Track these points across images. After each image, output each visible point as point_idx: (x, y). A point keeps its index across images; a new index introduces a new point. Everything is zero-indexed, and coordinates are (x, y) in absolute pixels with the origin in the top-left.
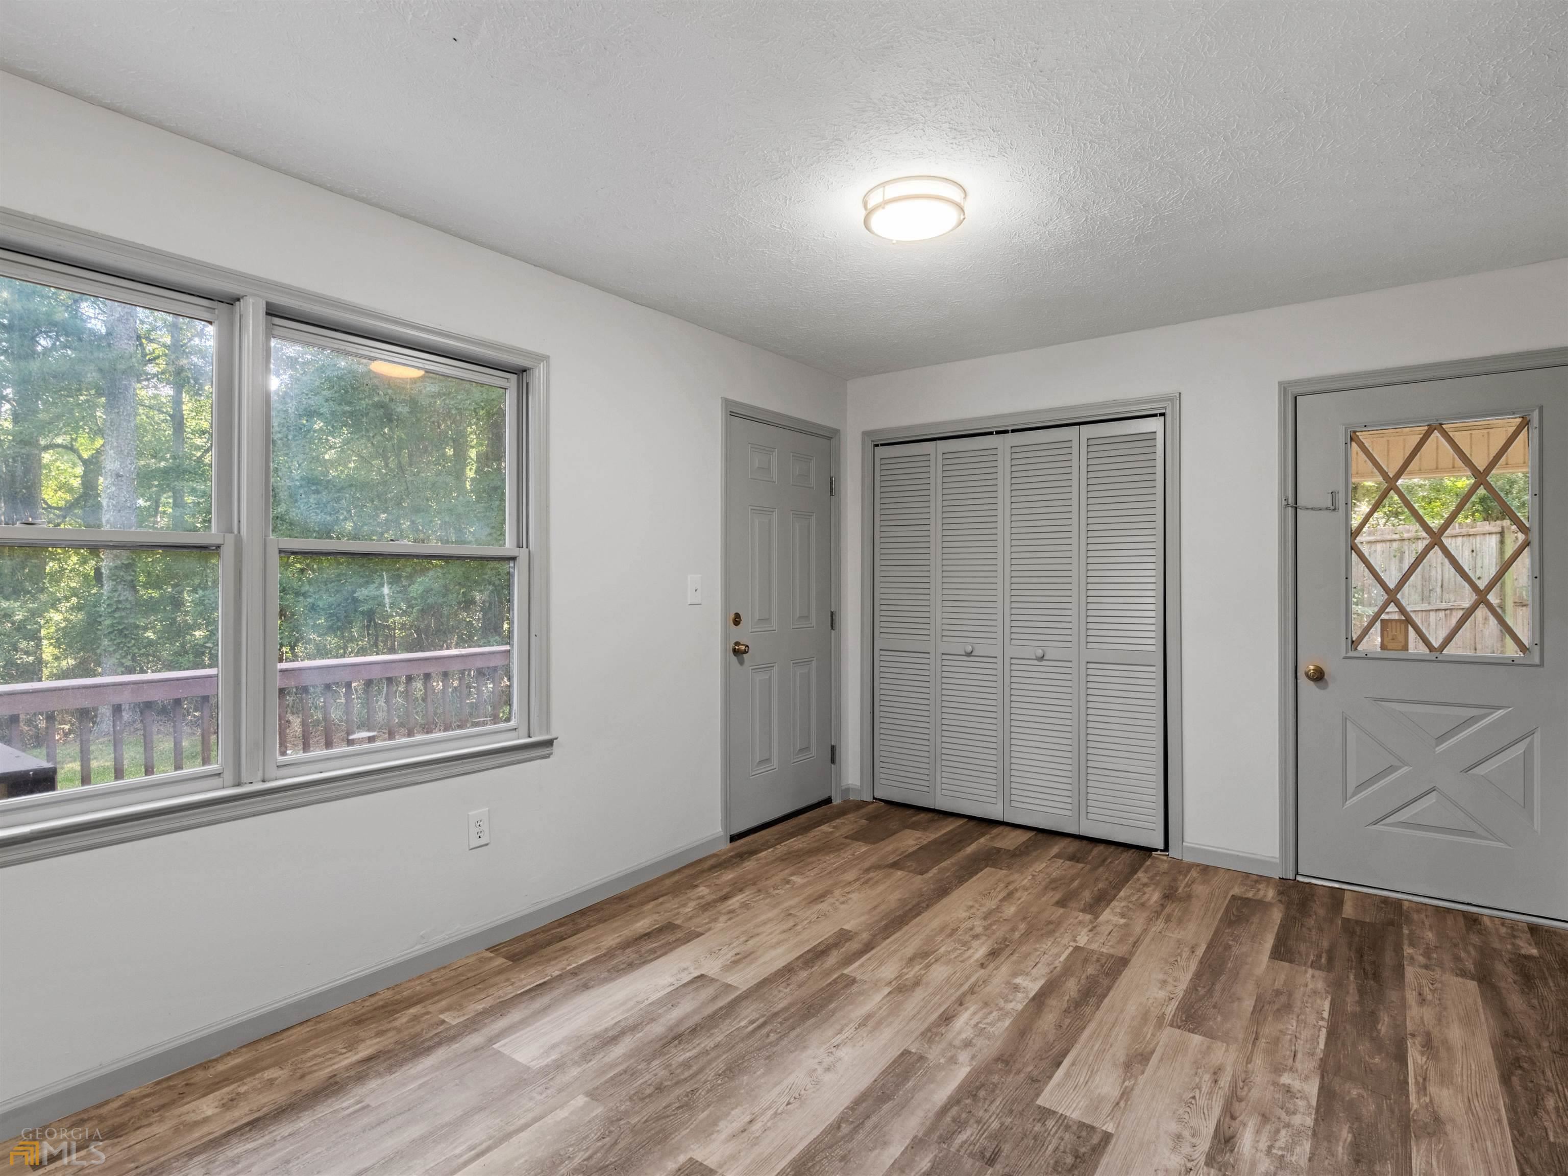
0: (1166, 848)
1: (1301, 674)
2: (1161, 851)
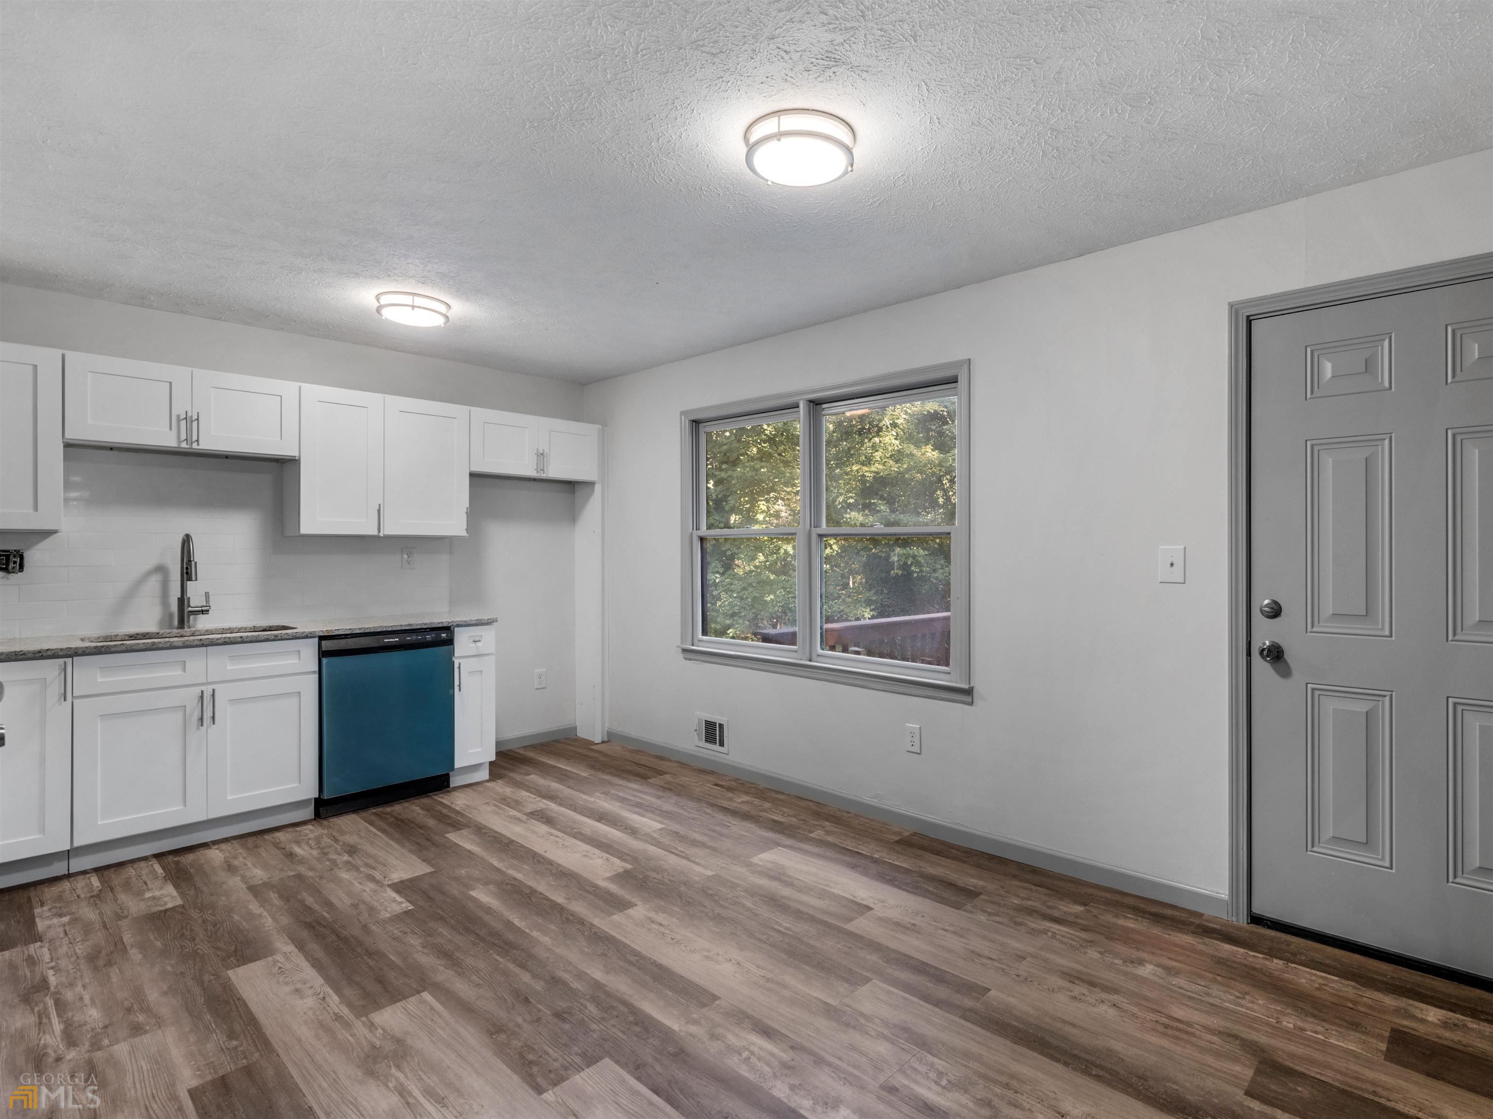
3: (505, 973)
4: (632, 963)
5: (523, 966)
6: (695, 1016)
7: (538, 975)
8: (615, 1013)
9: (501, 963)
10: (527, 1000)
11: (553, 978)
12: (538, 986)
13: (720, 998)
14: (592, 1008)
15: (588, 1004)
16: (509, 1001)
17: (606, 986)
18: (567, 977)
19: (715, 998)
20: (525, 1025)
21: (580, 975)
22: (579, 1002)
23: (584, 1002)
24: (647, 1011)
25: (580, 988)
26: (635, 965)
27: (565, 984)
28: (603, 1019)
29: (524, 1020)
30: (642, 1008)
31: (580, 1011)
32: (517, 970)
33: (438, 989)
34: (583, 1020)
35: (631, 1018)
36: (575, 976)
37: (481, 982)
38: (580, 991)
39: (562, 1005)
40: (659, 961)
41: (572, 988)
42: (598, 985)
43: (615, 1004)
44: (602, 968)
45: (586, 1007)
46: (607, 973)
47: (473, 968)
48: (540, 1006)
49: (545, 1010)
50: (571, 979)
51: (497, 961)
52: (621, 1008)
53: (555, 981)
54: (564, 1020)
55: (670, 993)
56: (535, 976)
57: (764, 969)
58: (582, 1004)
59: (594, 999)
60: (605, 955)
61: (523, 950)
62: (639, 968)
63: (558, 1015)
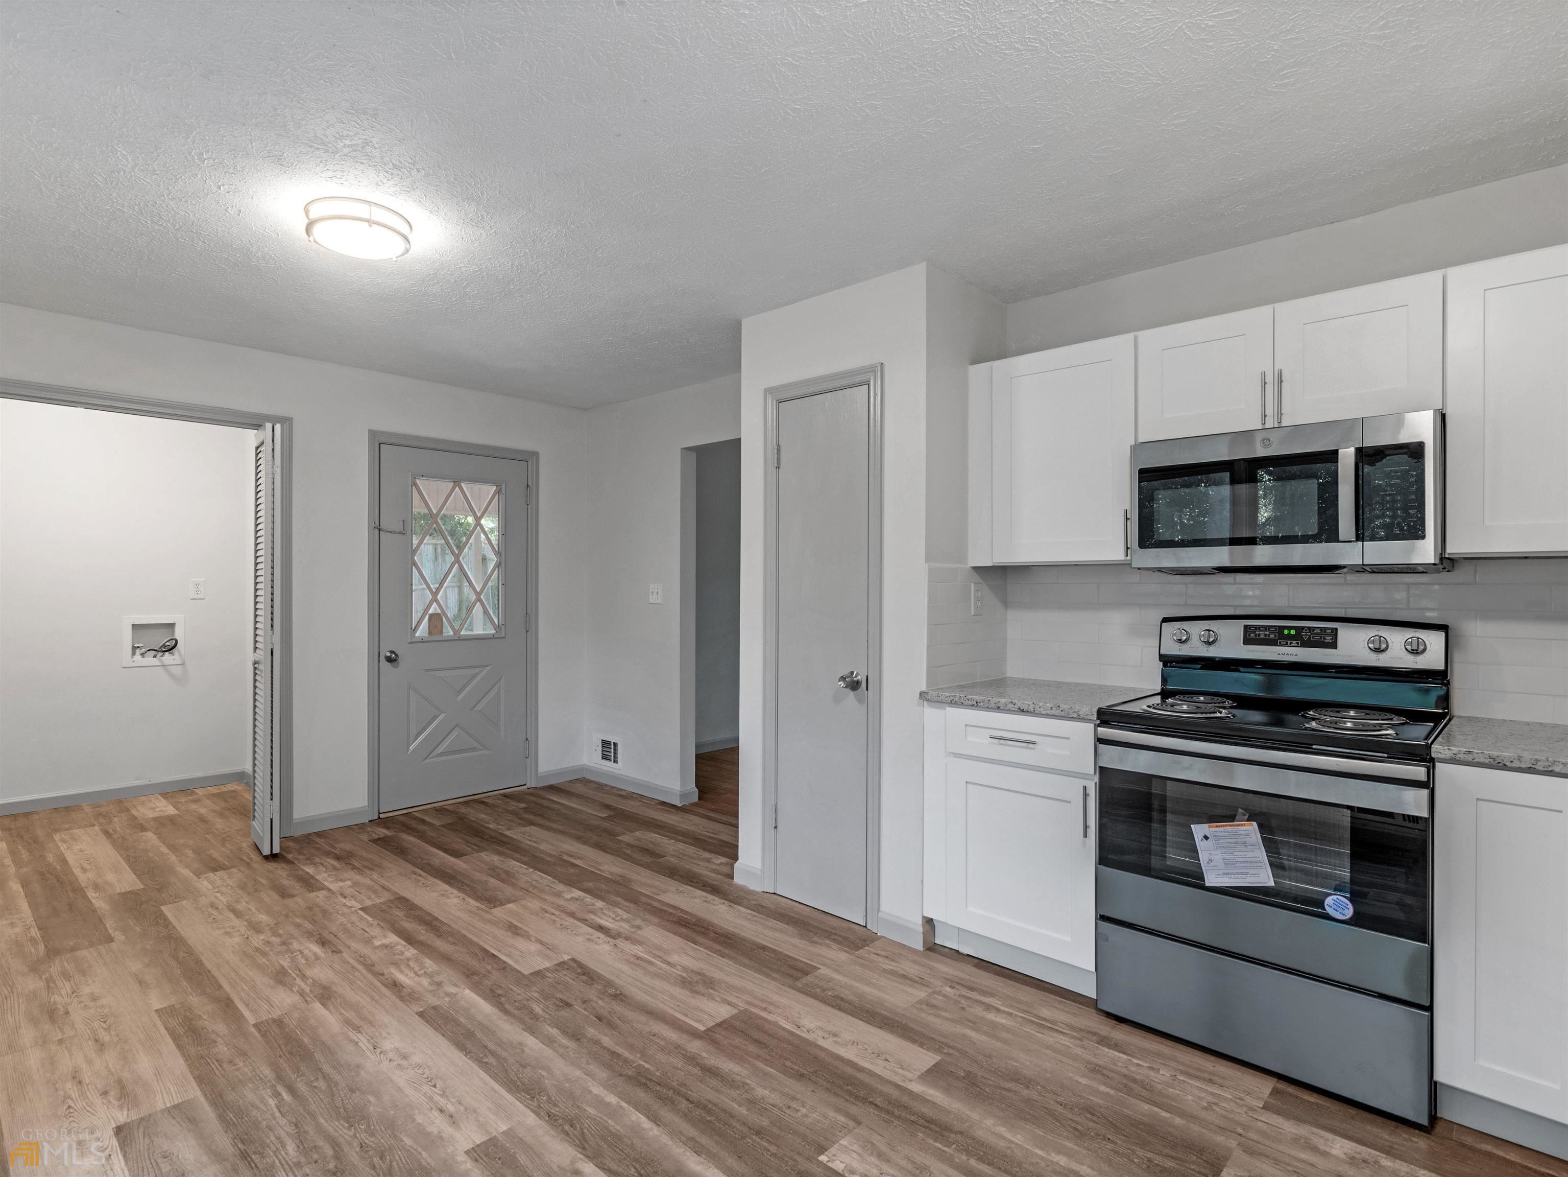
1: (382, 658)
3: (631, 1047)
4: (492, 1054)
5: (613, 1053)
6: (447, 999)
7: (595, 1044)
8: (516, 1005)
9: (641, 1059)
10: (600, 1019)
11: (578, 1040)
12: (591, 1032)
13: (417, 1013)
14: (538, 1009)
15: (541, 1012)
16: (616, 1019)
17: (523, 1029)
18: (564, 1041)
19: (421, 1015)
20: (595, 999)
21: (549, 1041)
22: (550, 1015)
23: (544, 1014)
25: (549, 1029)
26: (490, 1050)
27: (564, 1032)
28: (527, 1000)
29: (597, 1003)
31: (548, 1007)
32: (619, 1050)
33: (694, 1034)
34: (546, 1000)
35: (502, 1000)
36: (555, 1041)
37: (652, 1037)
38: (548, 1025)
39: (565, 1013)
40: (461, 1055)
41: (558, 1027)
42: (532, 1031)
43: (516, 1011)
44: (526, 1049)
45: (543, 1010)
46: (521, 1043)
47: (669, 1053)
48: (586, 1013)
49: (580, 1009)
50: (559, 1038)
51: (645, 1061)
52: (511, 1009)
53: (576, 1036)
54: (562, 1001)
55: (462, 1020)
56: (597, 1042)
57: (351, 1041)
58: (547, 1013)
59: (536, 1017)
60: (521, 1065)
61: (621, 1075)
62: (486, 1047)
63: (568, 1005)
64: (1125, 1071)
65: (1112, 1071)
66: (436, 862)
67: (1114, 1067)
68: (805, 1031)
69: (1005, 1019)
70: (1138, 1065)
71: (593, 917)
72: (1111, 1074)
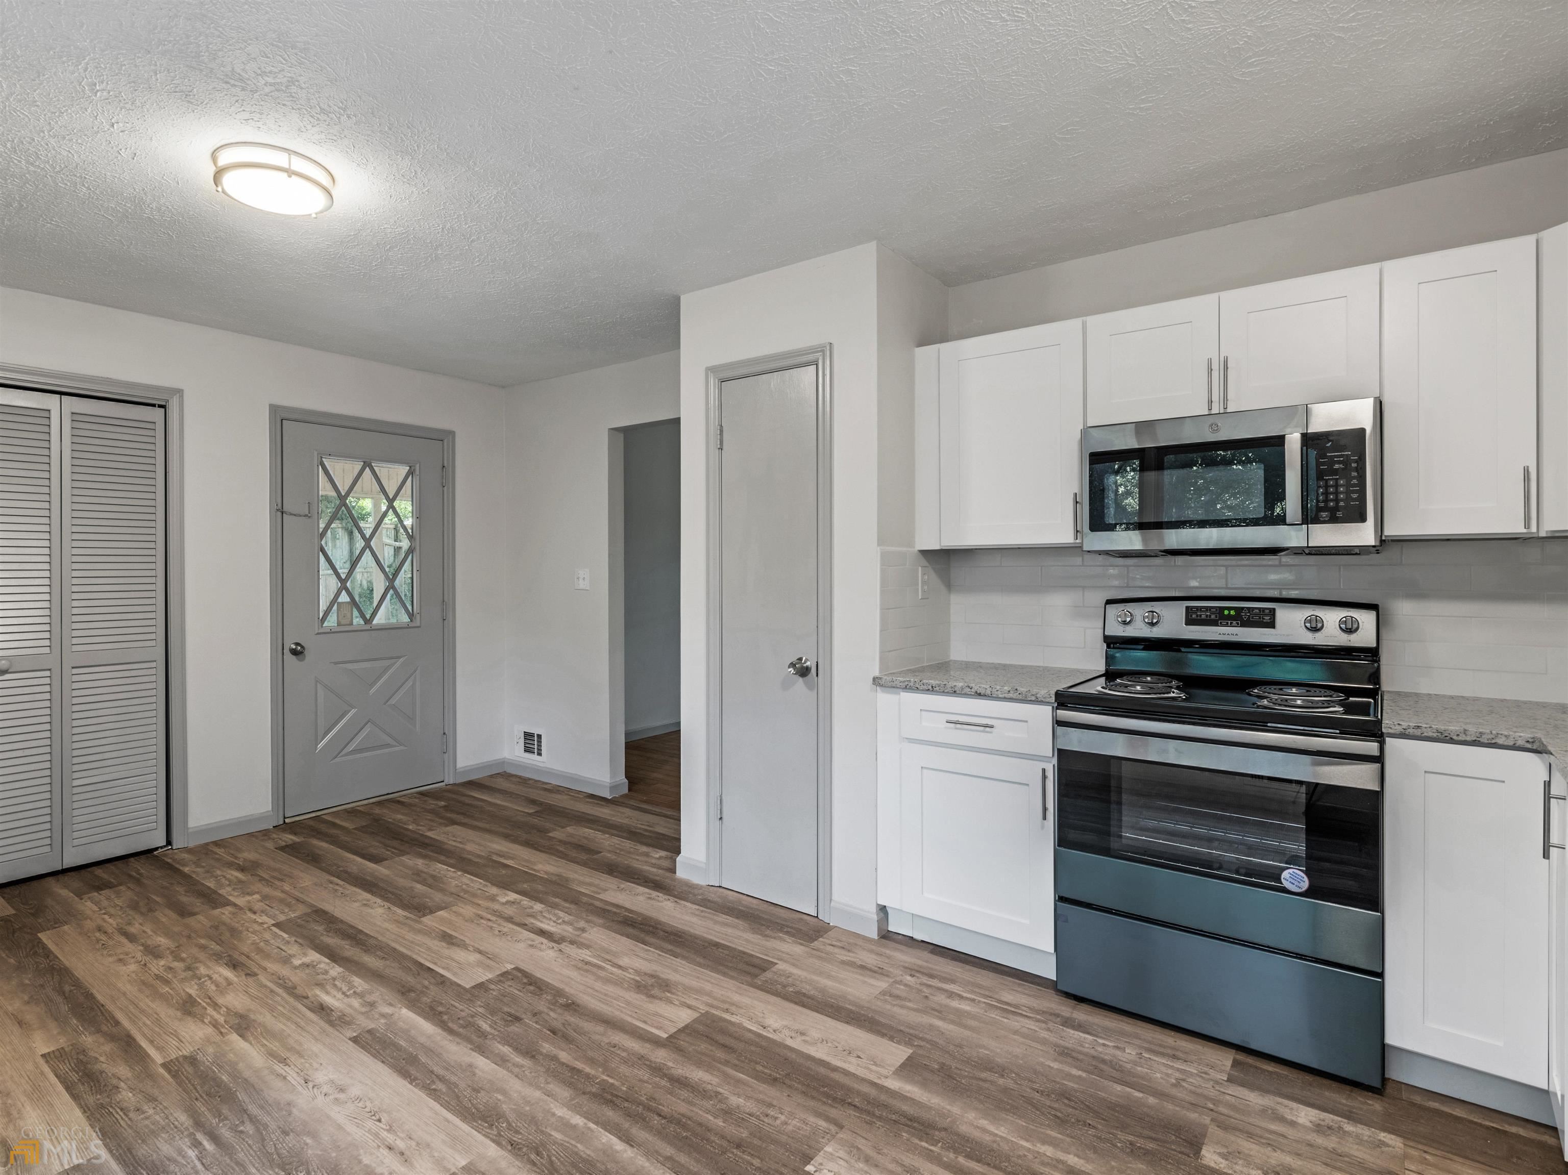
0: (169, 843)
1: (286, 651)
2: (165, 846)
3: (592, 1063)
4: (440, 1081)
6: (383, 1021)
7: (552, 1060)
8: (461, 1022)
9: (603, 1073)
10: (554, 1032)
11: (533, 1057)
12: (546, 1047)
13: (350, 1039)
14: (485, 1026)
15: (488, 1029)
16: (572, 1032)
17: (471, 1049)
18: (519, 1059)
19: (355, 1041)
20: (546, 1010)
21: (502, 1061)
22: (499, 1031)
23: (493, 1031)
24: (429, 1024)
25: (500, 1047)
26: (437, 1076)
27: (516, 1051)
28: (472, 1016)
29: (549, 1016)
30: (434, 1027)
31: (496, 1024)
32: (579, 1065)
33: (657, 1042)
34: (492, 1015)
35: (445, 1017)
36: (507, 1061)
37: (612, 1049)
38: (499, 1042)
39: (515, 1028)
41: (508, 1045)
42: (481, 1050)
43: (462, 1031)
44: (477, 1071)
45: (491, 1026)
46: (470, 1066)
47: (633, 1066)
48: (537, 1027)
49: (531, 1023)
50: (512, 1056)
51: (608, 1077)
52: (454, 1027)
53: (530, 1053)
54: (510, 1015)
55: (402, 1043)
56: (554, 1058)
57: (278, 1076)
58: (495, 1029)
59: (483, 1035)
60: (474, 1090)
61: (584, 1094)
62: (432, 1073)
63: (517, 1020)
64: (1092, 1052)
65: (1080, 1052)
66: (354, 869)
67: (1081, 1049)
68: (771, 1031)
69: (969, 1005)
70: (1104, 1045)
71: (532, 921)
72: (1081, 1057)
